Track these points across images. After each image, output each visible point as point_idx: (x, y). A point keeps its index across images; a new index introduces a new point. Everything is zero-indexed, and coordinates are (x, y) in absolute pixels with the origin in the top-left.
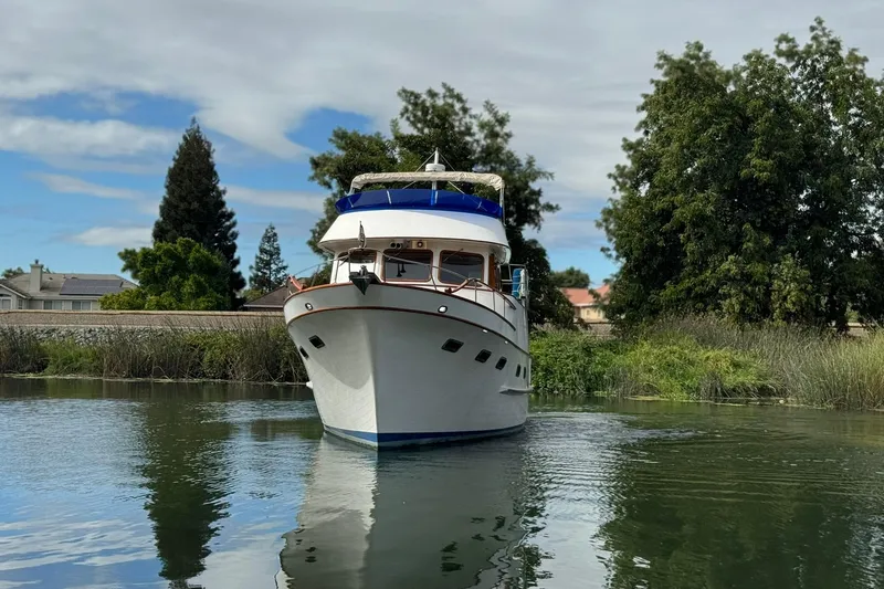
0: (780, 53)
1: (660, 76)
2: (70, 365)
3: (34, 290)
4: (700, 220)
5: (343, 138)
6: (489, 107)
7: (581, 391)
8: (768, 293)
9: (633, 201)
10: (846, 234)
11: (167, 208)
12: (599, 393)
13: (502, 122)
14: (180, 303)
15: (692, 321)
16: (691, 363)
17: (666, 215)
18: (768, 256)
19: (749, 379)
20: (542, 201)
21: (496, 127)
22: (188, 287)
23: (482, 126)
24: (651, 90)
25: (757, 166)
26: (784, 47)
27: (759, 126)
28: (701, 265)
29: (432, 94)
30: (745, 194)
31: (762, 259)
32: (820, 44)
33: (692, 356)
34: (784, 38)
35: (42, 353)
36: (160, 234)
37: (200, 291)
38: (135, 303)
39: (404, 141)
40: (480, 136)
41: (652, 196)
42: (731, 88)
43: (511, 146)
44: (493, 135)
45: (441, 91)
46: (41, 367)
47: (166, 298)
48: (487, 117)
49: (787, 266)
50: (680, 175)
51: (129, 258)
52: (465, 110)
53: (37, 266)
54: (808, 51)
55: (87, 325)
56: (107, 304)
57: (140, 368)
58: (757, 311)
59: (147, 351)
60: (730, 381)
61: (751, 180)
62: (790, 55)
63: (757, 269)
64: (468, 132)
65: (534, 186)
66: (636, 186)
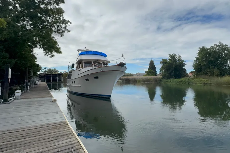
0: (215, 46)
1: (200, 50)
2: (139, 81)
3: (138, 75)
4: (204, 65)
5: (163, 60)
6: (179, 55)
7: (188, 84)
8: (214, 73)
9: (196, 63)
10: (225, 66)
11: (149, 67)
12: (190, 84)
13: (180, 56)
14: (150, 75)
15: (203, 76)
16: (201, 81)
17: (200, 65)
18: (214, 68)
19: (208, 82)
20: (185, 64)
21: (179, 57)
22: (151, 74)
23: (178, 57)
24: (199, 51)
25: (212, 59)
26: (215, 45)
27: (212, 54)
28: (205, 70)
29: (172, 54)
30: (210, 62)
31: (213, 69)
32: (220, 44)
33: (201, 80)
34: (216, 44)
35: (137, 80)
36: (149, 69)
37: (152, 74)
38: (146, 76)
39: (169, 59)
40: (178, 58)
41: (199, 63)
42: (208, 50)
43: (182, 59)
44: (180, 58)
45: (173, 54)
46: (137, 81)
47: (149, 75)
48: (179, 56)
49: (216, 69)
50: (202, 60)
51: (146, 72)
52: (176, 56)
53: (138, 73)
54: (219, 45)
55: (141, 77)
56: (144, 76)
57: (144, 81)
58: (212, 75)
59: (145, 80)
60: (206, 83)
61: (211, 60)
62: (216, 46)
63: (212, 70)
64: (176, 58)
65: (184, 63)
66: (197, 62)
